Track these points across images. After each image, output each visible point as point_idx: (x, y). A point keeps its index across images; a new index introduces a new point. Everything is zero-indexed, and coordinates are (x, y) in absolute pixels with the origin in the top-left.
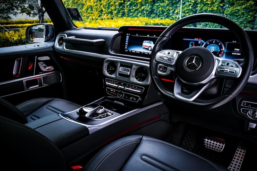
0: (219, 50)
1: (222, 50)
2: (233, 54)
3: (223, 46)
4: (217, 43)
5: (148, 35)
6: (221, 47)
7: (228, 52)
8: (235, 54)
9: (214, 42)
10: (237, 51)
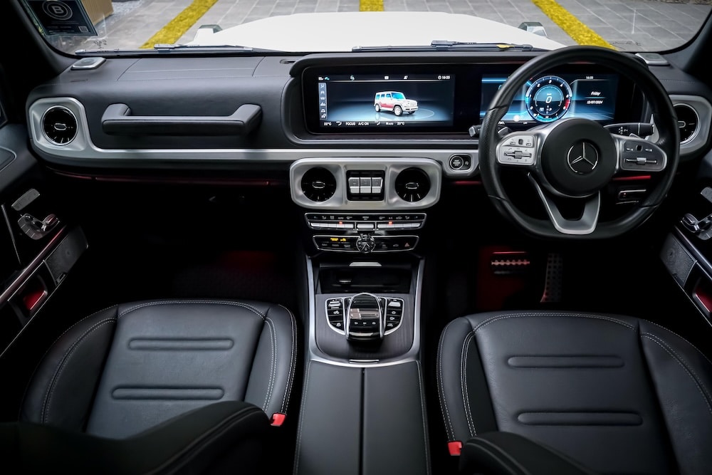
0: (562, 99)
1: (567, 96)
2: (589, 102)
3: (569, 88)
4: (556, 83)
5: (387, 78)
6: (565, 92)
7: (580, 99)
8: (592, 102)
9: (550, 82)
10: (596, 96)
